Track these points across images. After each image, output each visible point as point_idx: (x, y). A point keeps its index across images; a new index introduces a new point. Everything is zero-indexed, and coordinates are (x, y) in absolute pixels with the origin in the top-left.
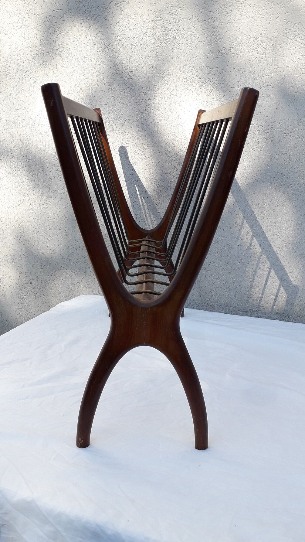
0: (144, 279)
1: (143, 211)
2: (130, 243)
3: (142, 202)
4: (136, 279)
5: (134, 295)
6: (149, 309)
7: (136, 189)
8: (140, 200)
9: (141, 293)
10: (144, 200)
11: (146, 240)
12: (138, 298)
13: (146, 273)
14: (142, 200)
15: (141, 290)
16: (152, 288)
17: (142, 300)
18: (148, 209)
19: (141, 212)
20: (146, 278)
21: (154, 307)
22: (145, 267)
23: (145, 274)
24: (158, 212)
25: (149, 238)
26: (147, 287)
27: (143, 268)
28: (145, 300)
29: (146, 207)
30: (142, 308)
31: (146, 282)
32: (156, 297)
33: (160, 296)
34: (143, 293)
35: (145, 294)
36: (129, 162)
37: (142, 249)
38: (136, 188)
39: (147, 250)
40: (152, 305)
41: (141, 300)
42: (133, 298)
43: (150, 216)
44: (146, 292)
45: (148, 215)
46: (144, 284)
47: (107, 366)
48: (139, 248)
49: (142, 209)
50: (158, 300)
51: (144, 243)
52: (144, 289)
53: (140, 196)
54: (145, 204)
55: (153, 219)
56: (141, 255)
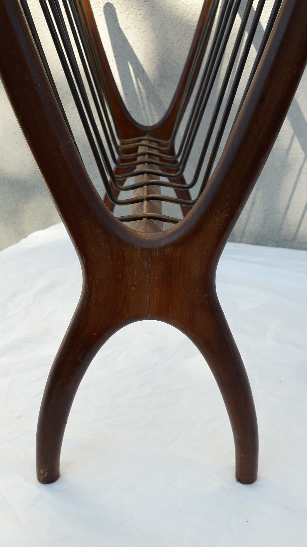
0: (143, 194)
1: (140, 101)
2: (122, 144)
3: (139, 88)
4: (131, 195)
5: (128, 224)
6: (157, 252)
7: (129, 69)
8: (136, 86)
9: (141, 218)
10: (141, 85)
11: (146, 140)
12: (134, 229)
13: (148, 184)
14: (138, 84)
15: (138, 214)
16: (159, 210)
17: (143, 234)
18: (148, 97)
19: (138, 103)
20: (148, 192)
21: (166, 247)
22: (145, 175)
23: (145, 187)
24: (160, 102)
25: (148, 136)
26: (150, 209)
27: (141, 178)
28: (147, 232)
29: (144, 95)
30: (142, 250)
31: (148, 199)
32: (167, 227)
33: (179, 225)
34: (144, 219)
35: (148, 220)
36: (119, 28)
37: (141, 150)
38: (130, 67)
39: (147, 151)
40: (163, 243)
41: (140, 234)
42: (124, 230)
43: (150, 109)
44: (149, 218)
45: (147, 107)
46: (145, 202)
47: (80, 357)
48: (135, 150)
49: (139, 98)
50: (174, 233)
51: (143, 142)
52: (145, 212)
53: (136, 79)
54: (143, 90)
55: (154, 113)
56: (139, 159)
